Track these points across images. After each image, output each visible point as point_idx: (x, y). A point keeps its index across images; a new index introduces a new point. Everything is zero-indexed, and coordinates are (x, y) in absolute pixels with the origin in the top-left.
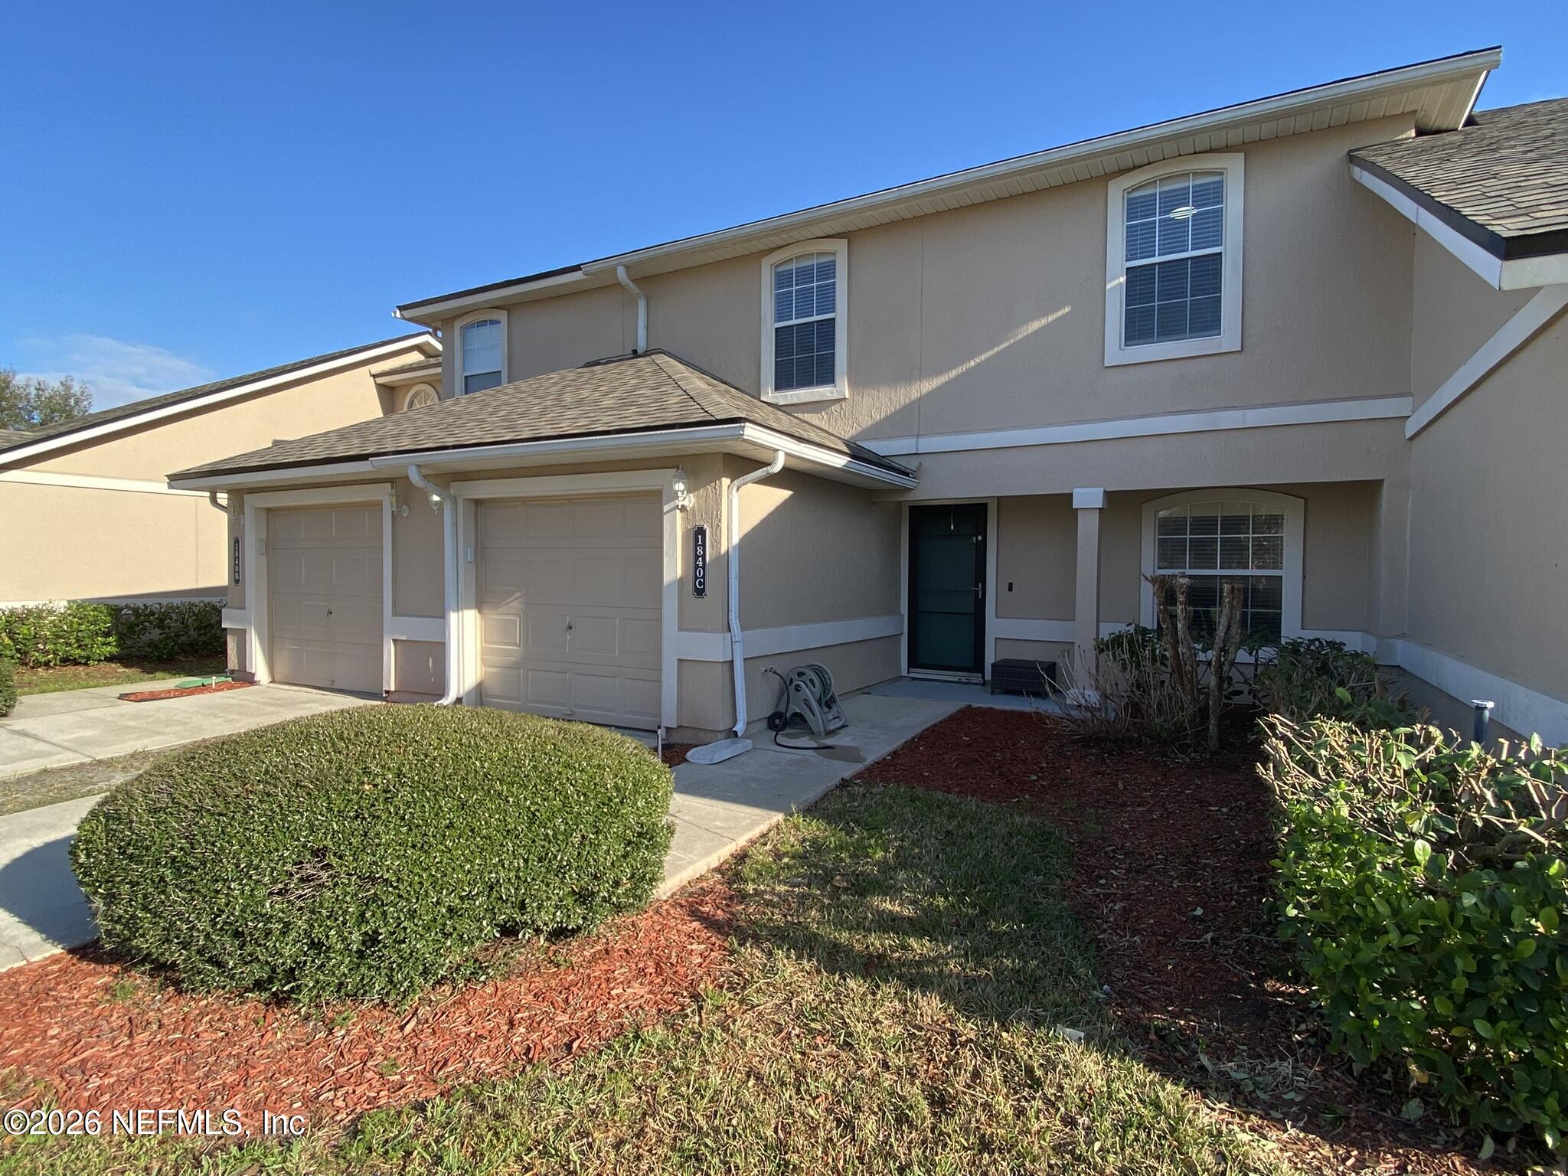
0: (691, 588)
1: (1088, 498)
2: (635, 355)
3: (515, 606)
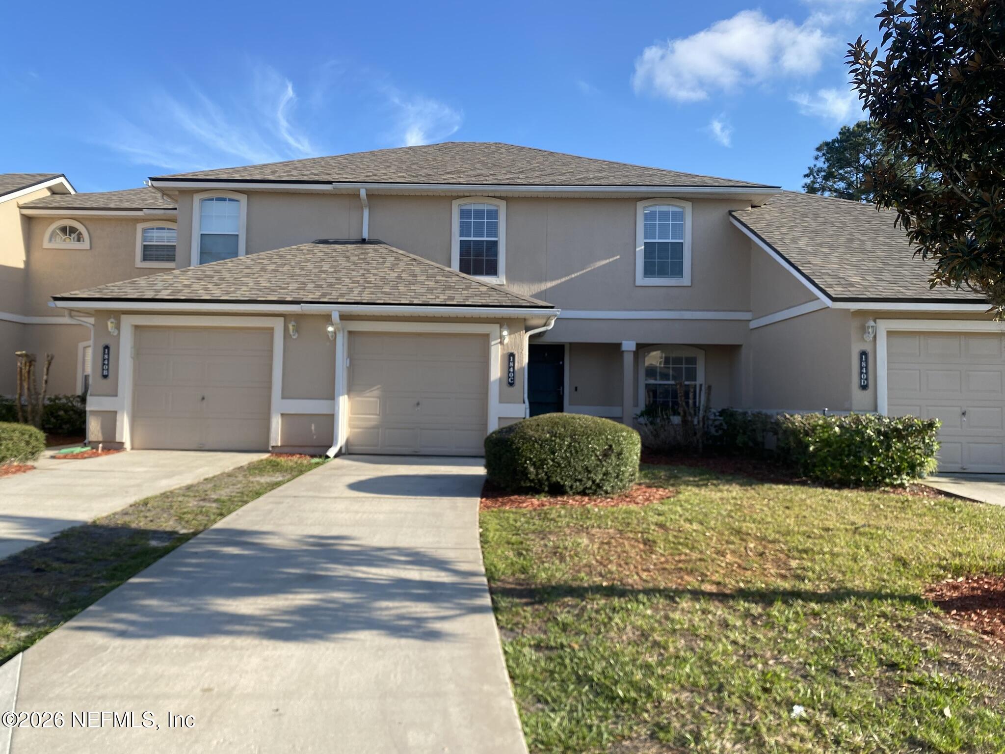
0: (505, 383)
1: (629, 346)
2: (363, 241)
3: (376, 393)
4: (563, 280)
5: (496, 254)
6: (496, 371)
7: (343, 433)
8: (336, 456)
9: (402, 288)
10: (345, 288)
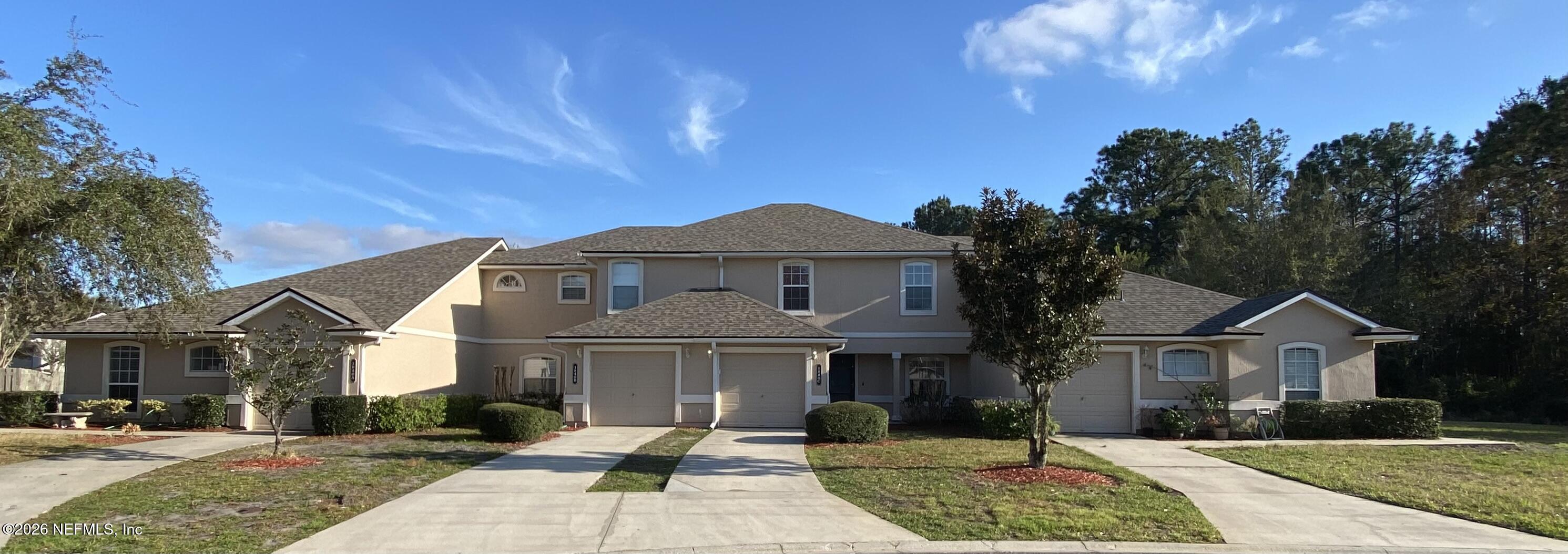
0: (815, 383)
1: (897, 355)
2: (720, 289)
3: (737, 390)
4: (852, 312)
5: (808, 296)
6: (810, 376)
7: (718, 414)
8: (715, 428)
9: (751, 326)
10: (716, 327)
